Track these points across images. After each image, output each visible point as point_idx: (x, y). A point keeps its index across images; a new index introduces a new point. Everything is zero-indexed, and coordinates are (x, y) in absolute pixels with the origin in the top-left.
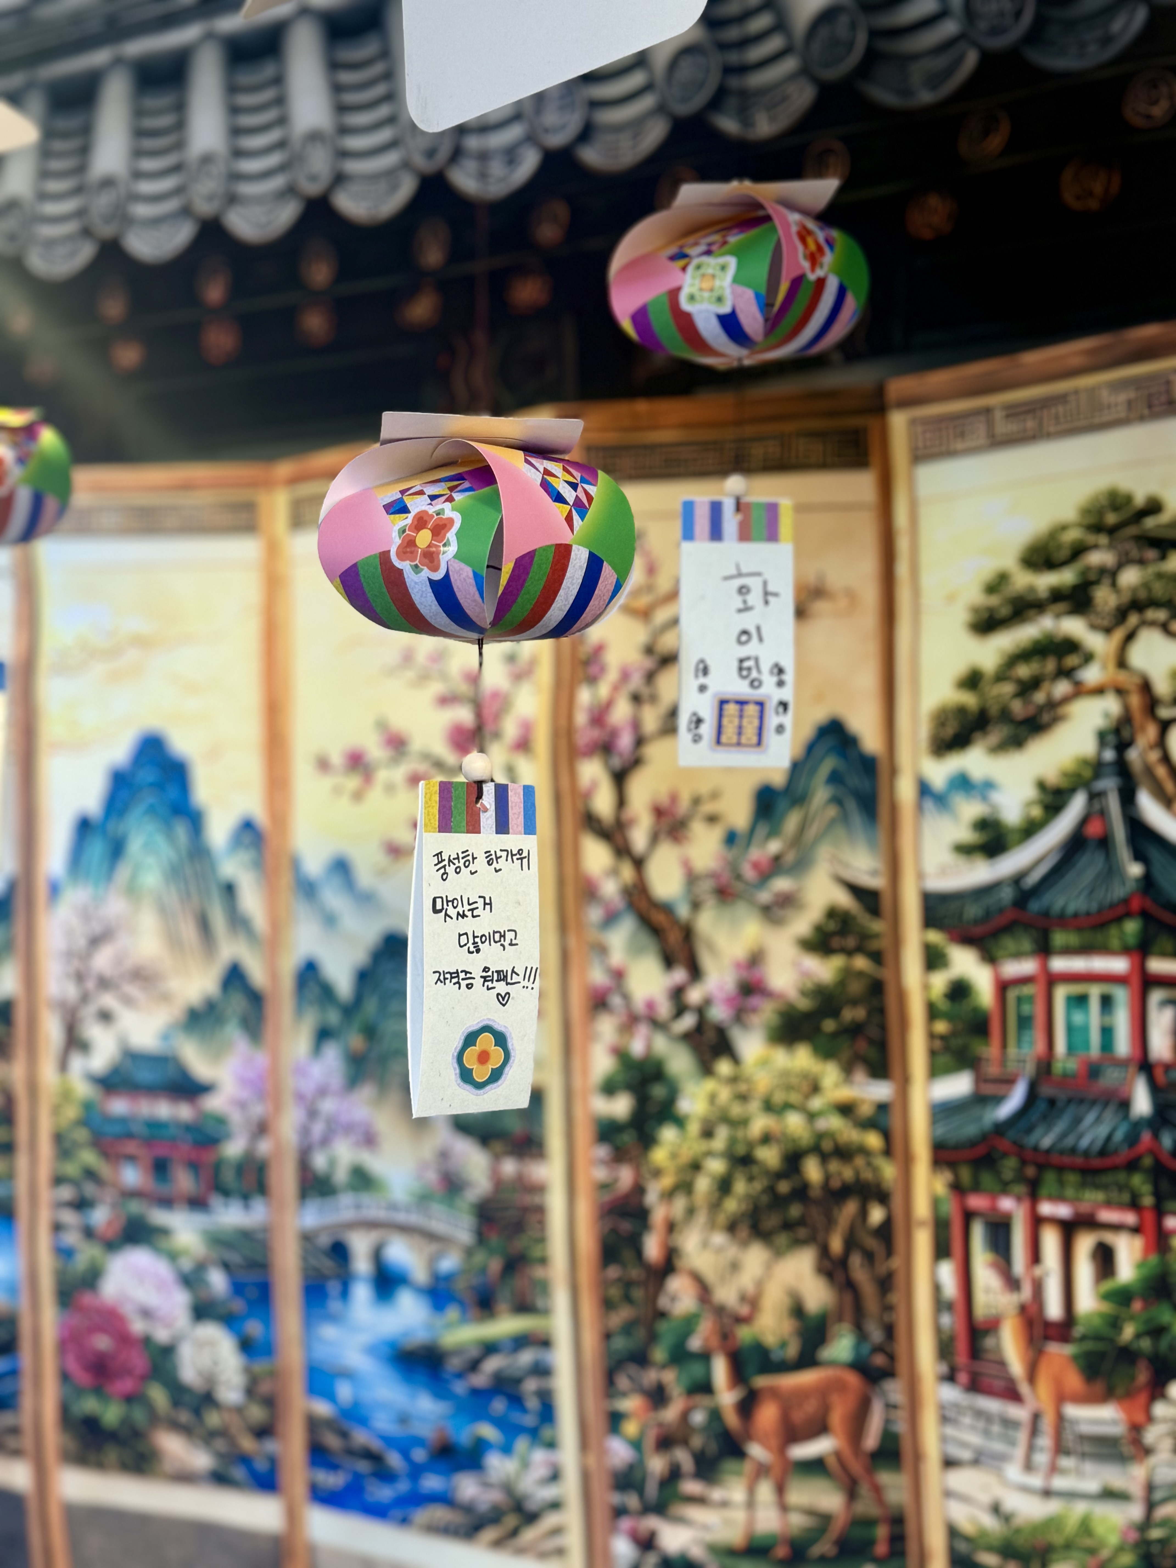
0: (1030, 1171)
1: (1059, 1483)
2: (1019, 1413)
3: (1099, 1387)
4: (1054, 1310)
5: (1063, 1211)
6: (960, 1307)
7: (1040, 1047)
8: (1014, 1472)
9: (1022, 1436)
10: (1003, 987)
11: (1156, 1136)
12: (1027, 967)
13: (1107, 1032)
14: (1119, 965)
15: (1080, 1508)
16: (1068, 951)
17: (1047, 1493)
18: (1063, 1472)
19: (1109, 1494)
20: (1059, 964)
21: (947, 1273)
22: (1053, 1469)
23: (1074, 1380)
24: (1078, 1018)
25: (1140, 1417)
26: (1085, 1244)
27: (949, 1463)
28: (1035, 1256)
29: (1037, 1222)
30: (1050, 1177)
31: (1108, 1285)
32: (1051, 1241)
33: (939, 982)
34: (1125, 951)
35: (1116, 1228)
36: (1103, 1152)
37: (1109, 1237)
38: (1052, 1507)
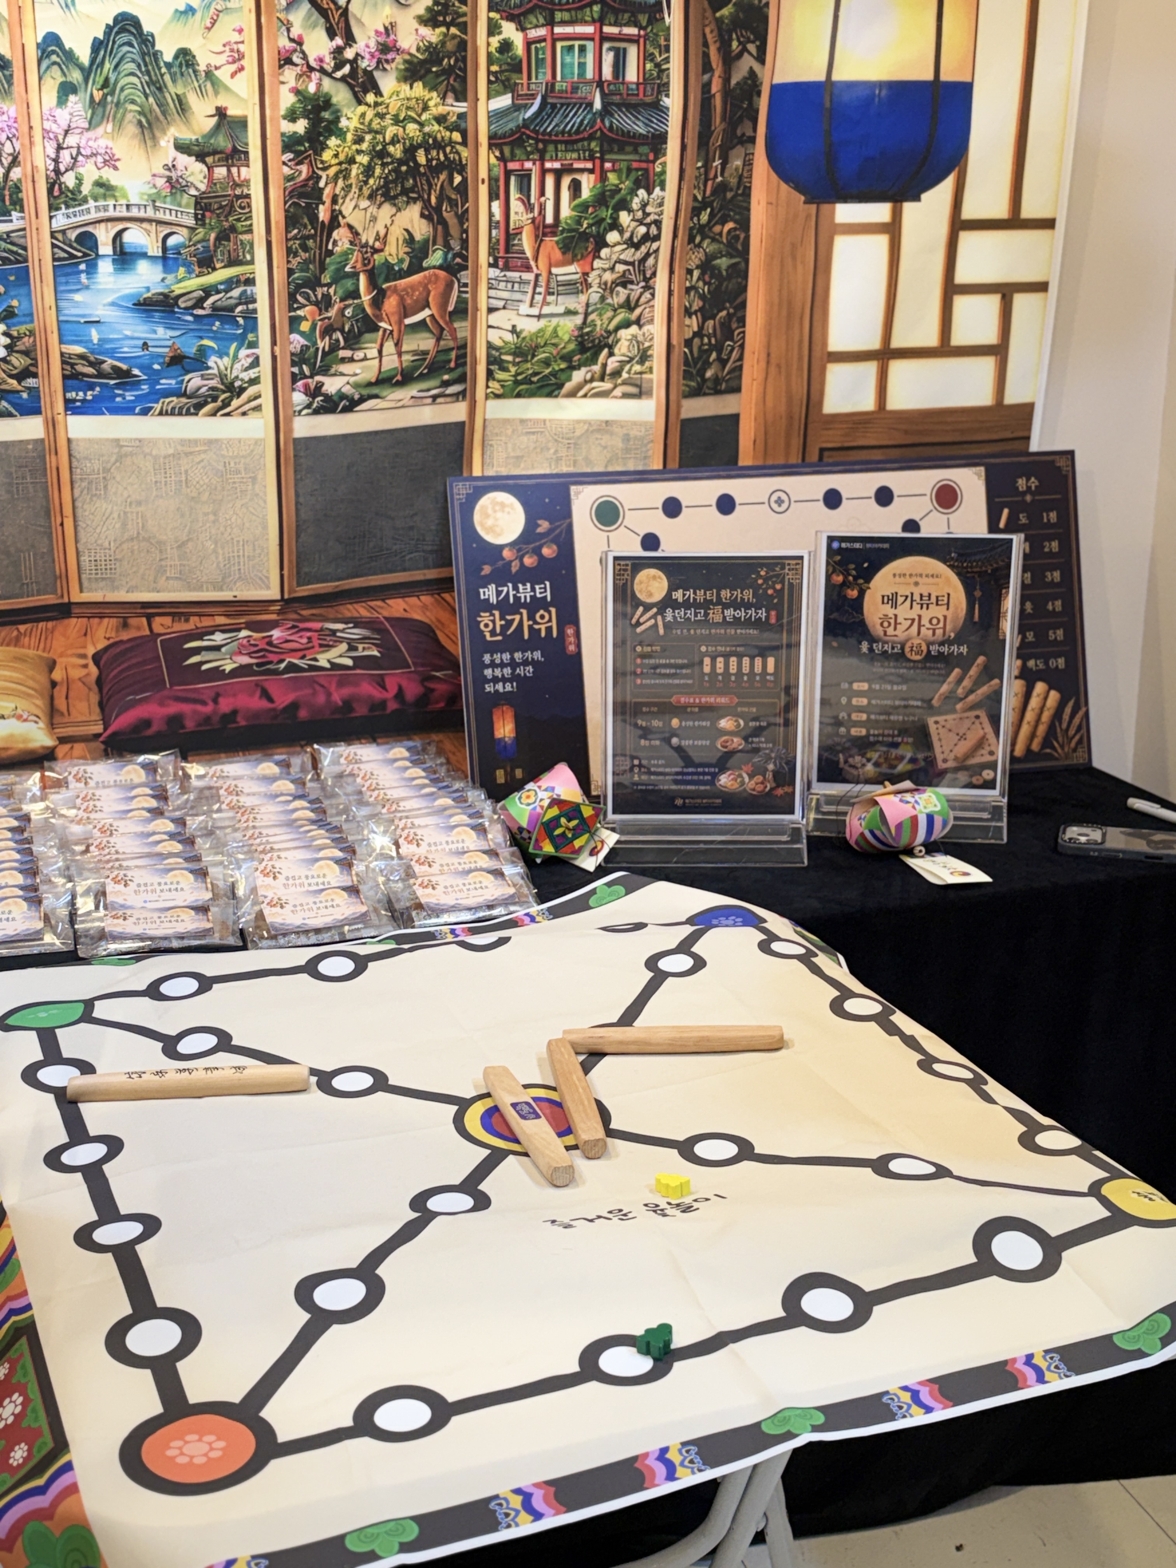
0: (541, 146)
1: (546, 310)
2: (529, 276)
3: (569, 256)
4: (549, 219)
5: (557, 165)
6: (502, 225)
7: (549, 77)
8: (524, 308)
9: (530, 289)
10: (528, 44)
11: (602, 121)
12: (542, 32)
13: (582, 66)
14: (589, 29)
15: (555, 321)
16: (563, 23)
17: (539, 317)
18: (549, 304)
19: (569, 312)
20: (558, 30)
21: (496, 206)
22: (545, 303)
23: (557, 254)
24: (568, 59)
25: (587, 269)
26: (566, 181)
27: (491, 310)
28: (542, 193)
29: (544, 172)
30: (551, 147)
31: (577, 201)
32: (550, 181)
33: (495, 41)
34: (594, 21)
35: (582, 171)
36: (578, 132)
37: (577, 176)
38: (543, 322)
